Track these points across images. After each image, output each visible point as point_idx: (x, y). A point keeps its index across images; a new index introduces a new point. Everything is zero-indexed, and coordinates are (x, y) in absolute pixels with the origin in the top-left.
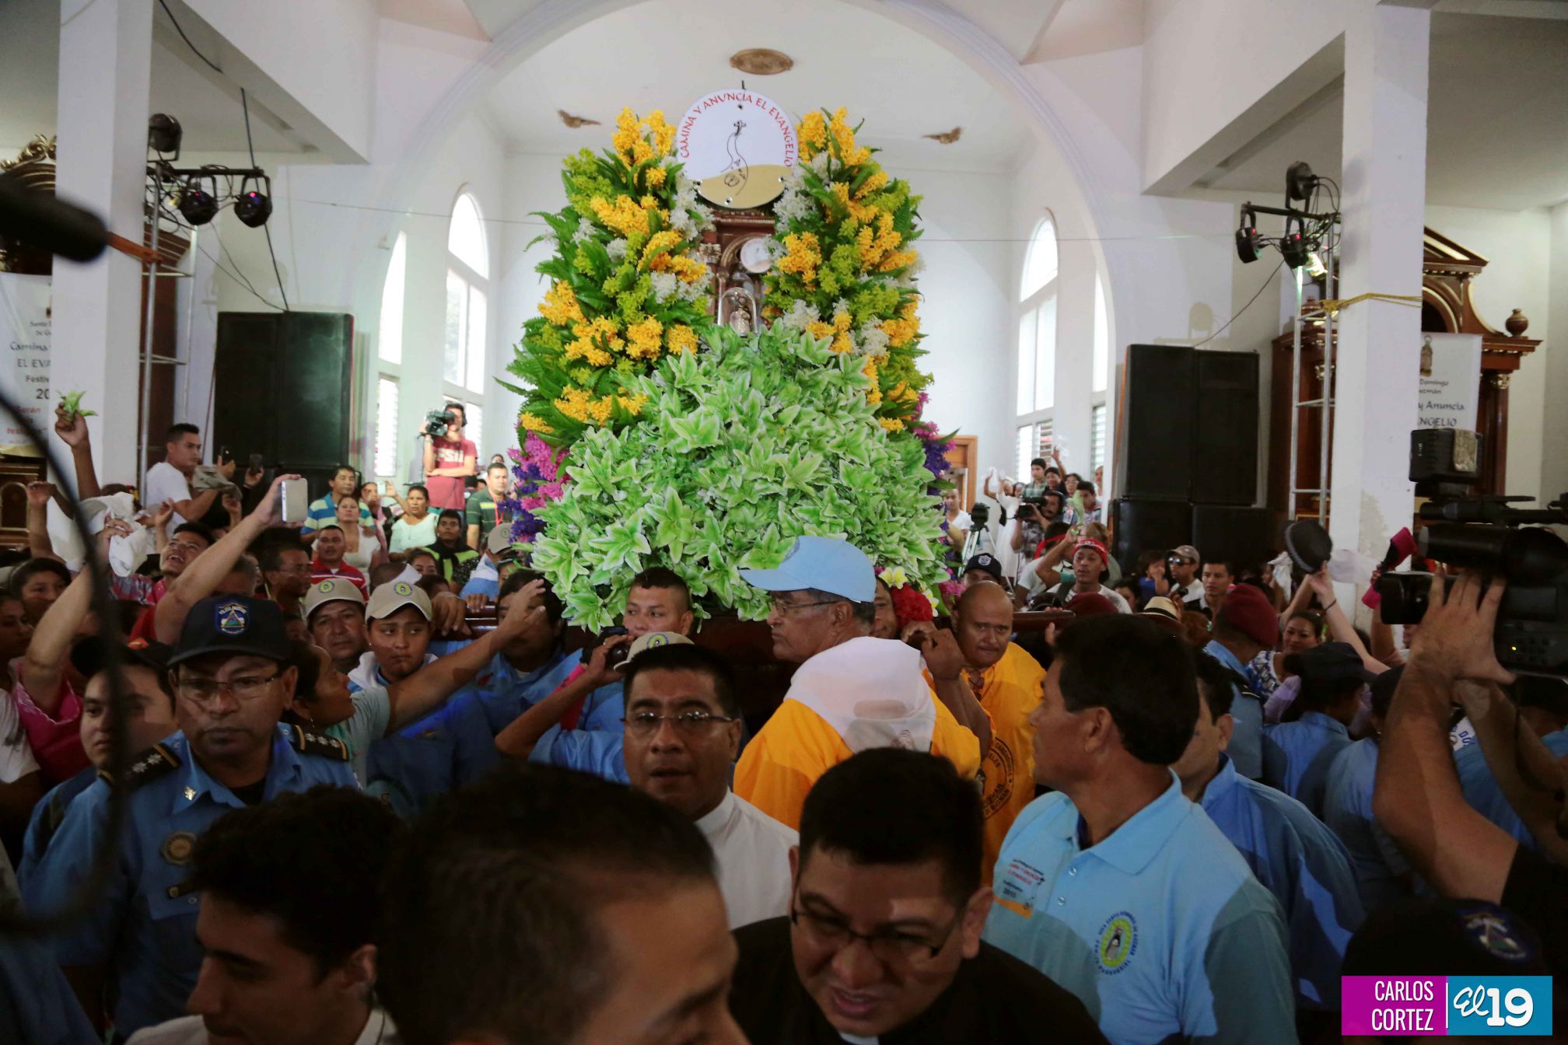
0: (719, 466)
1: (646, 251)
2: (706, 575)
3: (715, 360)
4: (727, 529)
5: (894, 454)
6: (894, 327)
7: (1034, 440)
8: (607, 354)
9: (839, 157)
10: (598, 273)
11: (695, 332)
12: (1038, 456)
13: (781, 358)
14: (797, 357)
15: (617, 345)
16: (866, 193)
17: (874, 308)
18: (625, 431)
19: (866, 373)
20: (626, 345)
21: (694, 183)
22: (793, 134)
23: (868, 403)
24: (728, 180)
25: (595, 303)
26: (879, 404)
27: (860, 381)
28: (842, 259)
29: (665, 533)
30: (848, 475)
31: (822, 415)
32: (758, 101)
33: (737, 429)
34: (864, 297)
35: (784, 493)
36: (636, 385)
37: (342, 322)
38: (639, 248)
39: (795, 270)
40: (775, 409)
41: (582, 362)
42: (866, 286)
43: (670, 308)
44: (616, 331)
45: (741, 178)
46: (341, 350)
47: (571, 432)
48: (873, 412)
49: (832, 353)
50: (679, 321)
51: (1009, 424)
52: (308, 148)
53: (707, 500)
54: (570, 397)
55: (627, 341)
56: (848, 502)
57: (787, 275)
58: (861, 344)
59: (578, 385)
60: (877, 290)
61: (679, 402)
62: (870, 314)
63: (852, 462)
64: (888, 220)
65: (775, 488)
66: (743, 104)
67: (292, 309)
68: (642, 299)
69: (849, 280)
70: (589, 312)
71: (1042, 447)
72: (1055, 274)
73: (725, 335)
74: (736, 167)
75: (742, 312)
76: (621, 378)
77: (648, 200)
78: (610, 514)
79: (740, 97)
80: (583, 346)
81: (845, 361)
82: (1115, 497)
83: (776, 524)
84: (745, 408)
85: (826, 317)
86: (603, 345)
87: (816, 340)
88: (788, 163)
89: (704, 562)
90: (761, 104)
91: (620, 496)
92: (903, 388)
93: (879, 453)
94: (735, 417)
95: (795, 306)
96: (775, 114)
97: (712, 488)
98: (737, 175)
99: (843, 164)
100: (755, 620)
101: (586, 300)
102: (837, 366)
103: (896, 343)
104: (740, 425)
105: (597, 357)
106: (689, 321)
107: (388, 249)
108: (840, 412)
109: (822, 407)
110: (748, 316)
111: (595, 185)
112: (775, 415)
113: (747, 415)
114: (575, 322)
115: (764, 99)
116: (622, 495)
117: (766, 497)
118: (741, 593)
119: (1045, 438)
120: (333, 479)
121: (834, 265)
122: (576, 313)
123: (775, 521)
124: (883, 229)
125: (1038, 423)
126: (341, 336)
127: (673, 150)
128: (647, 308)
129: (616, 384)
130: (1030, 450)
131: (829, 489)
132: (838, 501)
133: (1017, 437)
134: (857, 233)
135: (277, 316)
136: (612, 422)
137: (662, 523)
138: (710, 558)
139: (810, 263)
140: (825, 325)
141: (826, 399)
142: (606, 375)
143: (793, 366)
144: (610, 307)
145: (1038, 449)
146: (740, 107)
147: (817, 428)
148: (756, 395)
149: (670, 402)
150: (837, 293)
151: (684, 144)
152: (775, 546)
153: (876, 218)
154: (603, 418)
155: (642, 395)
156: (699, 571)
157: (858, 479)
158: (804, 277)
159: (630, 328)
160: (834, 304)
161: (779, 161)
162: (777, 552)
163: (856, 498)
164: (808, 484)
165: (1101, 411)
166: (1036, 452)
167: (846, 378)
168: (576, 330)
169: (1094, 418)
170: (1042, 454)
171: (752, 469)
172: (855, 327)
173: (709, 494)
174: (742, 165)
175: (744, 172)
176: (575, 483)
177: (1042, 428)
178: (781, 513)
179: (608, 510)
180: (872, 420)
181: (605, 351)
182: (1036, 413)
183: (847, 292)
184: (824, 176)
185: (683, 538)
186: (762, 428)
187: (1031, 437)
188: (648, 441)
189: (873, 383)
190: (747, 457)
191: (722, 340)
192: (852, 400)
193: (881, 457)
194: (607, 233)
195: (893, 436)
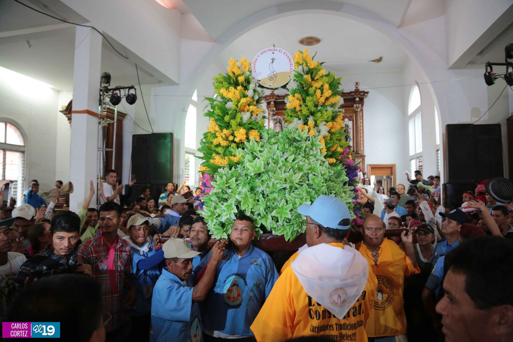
0: (265, 179)
1: (239, 105)
2: (260, 219)
3: (266, 141)
4: (267, 202)
5: (331, 171)
6: (331, 124)
7: (416, 164)
8: (228, 142)
9: (307, 66)
10: (223, 114)
11: (258, 132)
12: (418, 170)
13: (288, 138)
14: (295, 138)
15: (231, 138)
16: (318, 78)
17: (323, 118)
18: (233, 168)
19: (321, 142)
20: (234, 138)
21: (258, 81)
22: (292, 60)
23: (321, 153)
24: (270, 79)
25: (223, 125)
26: (325, 153)
27: (319, 145)
28: (309, 102)
29: (244, 205)
30: (313, 180)
31: (304, 158)
32: (279, 51)
33: (272, 164)
34: (319, 114)
35: (288, 187)
36: (238, 152)
37: (169, 136)
38: (237, 104)
39: (293, 107)
40: (286, 157)
41: (218, 145)
42: (320, 111)
43: (249, 124)
44: (231, 133)
45: (275, 78)
46: (169, 145)
47: (215, 169)
48: (323, 156)
49: (308, 136)
50: (252, 128)
51: (407, 159)
52: (160, 82)
53: (260, 191)
54: (215, 158)
55: (235, 137)
56: (312, 190)
57: (291, 109)
58: (319, 132)
59: (218, 153)
60: (324, 112)
61: (252, 157)
62: (322, 121)
63: (314, 175)
64: (326, 86)
65: (285, 186)
66: (274, 52)
67: (155, 132)
68: (239, 121)
69: (313, 109)
70: (221, 128)
71: (419, 167)
72: (420, 104)
73: (269, 132)
74: (272, 74)
75: (278, 124)
76: (232, 150)
77: (239, 88)
78: (226, 198)
79: (273, 50)
80: (219, 140)
81: (312, 138)
82: (445, 182)
83: (285, 199)
84: (275, 157)
85: (306, 123)
86: (226, 139)
87: (302, 131)
88: (291, 71)
89: (259, 214)
90: (280, 51)
91: (229, 191)
92: (336, 146)
93: (325, 171)
94: (270, 161)
95: (294, 120)
96: (285, 54)
97: (261, 187)
98: (273, 76)
99: (309, 68)
100: (278, 235)
101: (219, 124)
102: (309, 140)
103: (333, 130)
104: (273, 164)
105: (224, 143)
106: (256, 128)
107: (185, 111)
108: (311, 157)
109: (303, 155)
110: (281, 125)
111: (222, 85)
112: (286, 159)
113: (276, 160)
114: (217, 131)
115: (281, 49)
116: (230, 190)
117: (281, 189)
118: (273, 225)
119: (420, 163)
120: (167, 186)
121: (307, 104)
122: (217, 128)
123: (285, 198)
124: (325, 90)
125: (417, 158)
126: (169, 140)
127: (250, 70)
128: (240, 125)
129: (230, 152)
130: (415, 168)
131: (305, 185)
132: (309, 190)
133: (410, 163)
134: (315, 92)
135: (150, 135)
136: (228, 165)
137: (242, 201)
138: (261, 213)
139: (298, 104)
140: (306, 126)
141: (305, 153)
142: (227, 149)
143: (292, 141)
144: (228, 126)
145: (418, 167)
146: (273, 53)
147: (301, 163)
148: (278, 153)
149: (249, 157)
150: (309, 114)
151: (254, 68)
152: (285, 207)
153: (322, 86)
154: (225, 164)
155: (239, 155)
156: (258, 217)
157: (316, 181)
158: (296, 110)
159: (235, 132)
160: (308, 118)
161: (288, 70)
162: (286, 209)
163: (315, 188)
164: (296, 184)
165: (439, 152)
166: (417, 168)
167: (312, 144)
168: (217, 134)
169: (437, 154)
170: (419, 169)
171: (276, 179)
172: (316, 125)
173: (261, 189)
174: (275, 73)
175: (276, 75)
176: (214, 187)
177: (419, 160)
178: (287, 195)
179: (225, 196)
180: (324, 159)
181: (226, 140)
182: (416, 154)
183: (312, 114)
184: (302, 73)
185: (251, 207)
186: (280, 164)
187: (415, 163)
188: (241, 171)
189: (323, 145)
190: (275, 175)
191: (268, 134)
192: (315, 152)
193: (326, 172)
194: (226, 100)
195: (331, 165)
